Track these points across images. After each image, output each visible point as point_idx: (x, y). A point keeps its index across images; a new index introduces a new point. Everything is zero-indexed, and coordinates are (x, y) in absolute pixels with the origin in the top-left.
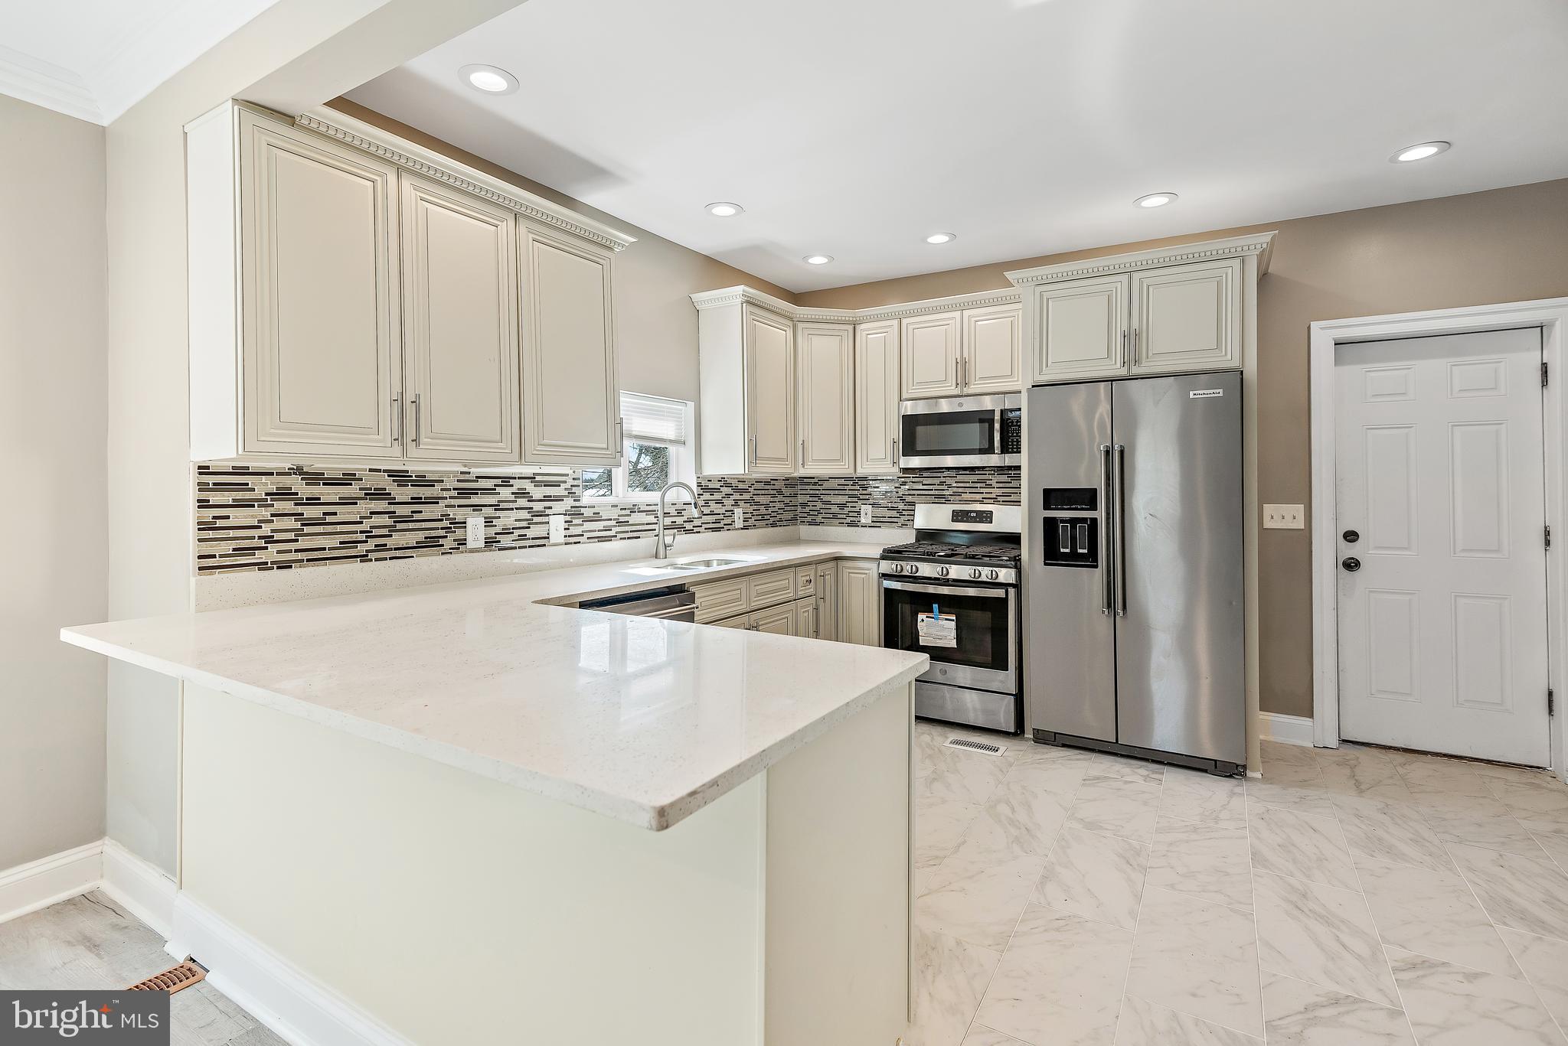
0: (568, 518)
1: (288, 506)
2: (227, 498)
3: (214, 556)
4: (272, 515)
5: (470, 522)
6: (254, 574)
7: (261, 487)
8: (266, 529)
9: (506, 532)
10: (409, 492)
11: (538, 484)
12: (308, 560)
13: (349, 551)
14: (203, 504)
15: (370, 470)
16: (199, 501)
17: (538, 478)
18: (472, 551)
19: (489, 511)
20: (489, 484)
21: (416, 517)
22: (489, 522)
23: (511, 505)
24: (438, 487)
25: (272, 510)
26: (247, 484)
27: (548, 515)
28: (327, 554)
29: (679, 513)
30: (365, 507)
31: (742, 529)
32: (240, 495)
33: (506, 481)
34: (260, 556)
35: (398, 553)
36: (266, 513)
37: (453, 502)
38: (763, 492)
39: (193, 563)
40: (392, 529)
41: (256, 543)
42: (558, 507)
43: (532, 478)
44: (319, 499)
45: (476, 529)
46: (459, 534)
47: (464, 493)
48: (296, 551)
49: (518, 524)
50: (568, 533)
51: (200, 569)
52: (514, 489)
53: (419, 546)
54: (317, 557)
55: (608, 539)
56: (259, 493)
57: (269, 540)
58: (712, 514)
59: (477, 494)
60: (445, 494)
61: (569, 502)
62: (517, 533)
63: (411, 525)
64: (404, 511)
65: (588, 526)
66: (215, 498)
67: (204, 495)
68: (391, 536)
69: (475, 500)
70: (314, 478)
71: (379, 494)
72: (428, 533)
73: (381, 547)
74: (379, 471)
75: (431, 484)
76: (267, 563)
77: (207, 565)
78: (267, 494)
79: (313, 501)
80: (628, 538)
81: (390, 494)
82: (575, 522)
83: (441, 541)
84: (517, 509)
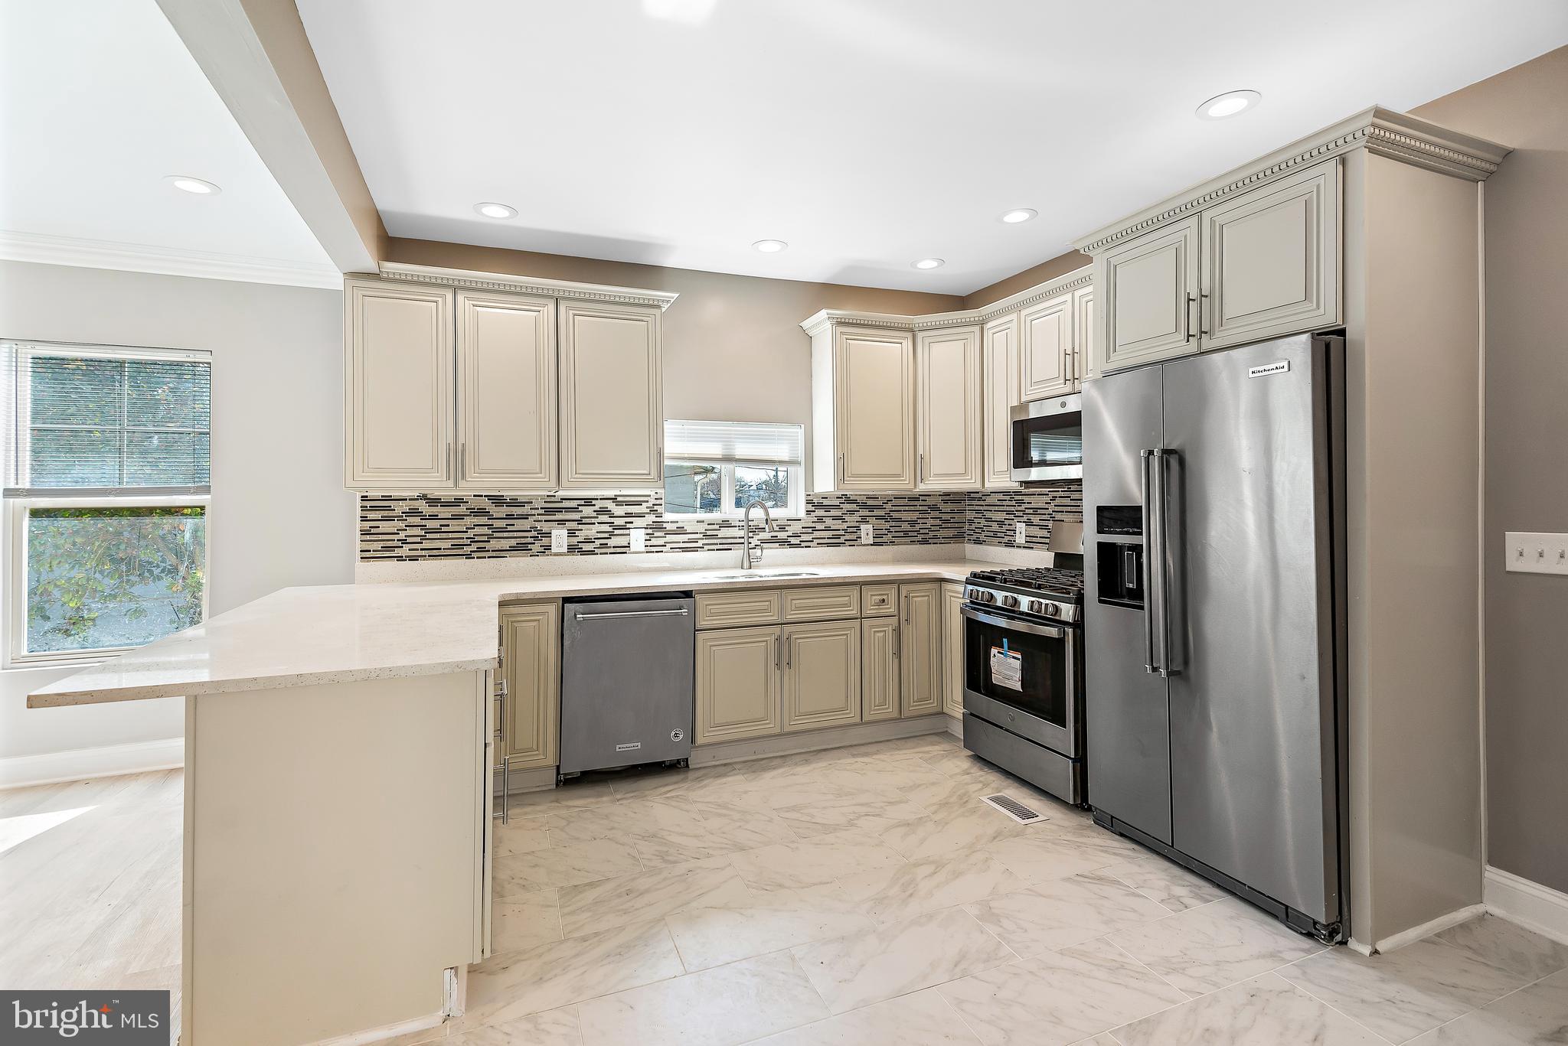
0: (650, 531)
1: (416, 520)
2: (378, 515)
3: (370, 551)
4: (406, 526)
5: (554, 533)
6: (394, 563)
7: (399, 508)
8: (402, 535)
9: (588, 541)
10: (504, 511)
11: (619, 504)
12: (429, 556)
13: (457, 551)
14: (364, 519)
15: (474, 496)
16: (361, 517)
17: (619, 499)
18: (556, 554)
19: (574, 525)
20: (574, 504)
21: (510, 528)
22: (572, 533)
23: (593, 521)
24: (528, 507)
25: (406, 523)
26: (390, 507)
27: (629, 529)
28: (442, 552)
29: (782, 528)
30: (469, 521)
31: (871, 545)
32: (386, 513)
33: (588, 502)
34: (398, 552)
35: (494, 554)
36: (402, 525)
37: (540, 518)
38: (907, 508)
39: (358, 555)
40: (490, 537)
41: (396, 543)
42: (638, 522)
43: (614, 499)
44: (437, 516)
45: (560, 538)
46: (545, 541)
47: (549, 511)
48: (421, 549)
49: (599, 535)
50: (648, 543)
51: (361, 558)
52: (597, 508)
53: (513, 549)
54: (436, 554)
55: (695, 550)
56: (398, 512)
57: (404, 542)
58: (827, 529)
59: (562, 512)
60: (533, 512)
61: (652, 518)
62: (598, 542)
63: (505, 535)
64: (502, 524)
65: (669, 538)
66: (371, 515)
67: (365, 514)
68: (489, 541)
69: (559, 516)
70: (433, 502)
71: (482, 512)
72: (519, 541)
73: (480, 550)
74: (481, 496)
75: (522, 505)
76: (402, 557)
77: (366, 556)
78: (402, 513)
79: (433, 517)
80: (717, 550)
81: (489, 512)
82: (656, 534)
83: (530, 546)
84: (598, 523)
